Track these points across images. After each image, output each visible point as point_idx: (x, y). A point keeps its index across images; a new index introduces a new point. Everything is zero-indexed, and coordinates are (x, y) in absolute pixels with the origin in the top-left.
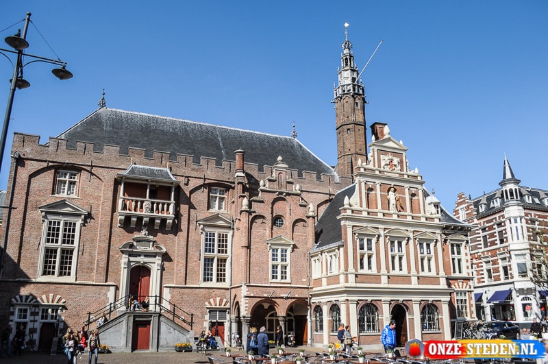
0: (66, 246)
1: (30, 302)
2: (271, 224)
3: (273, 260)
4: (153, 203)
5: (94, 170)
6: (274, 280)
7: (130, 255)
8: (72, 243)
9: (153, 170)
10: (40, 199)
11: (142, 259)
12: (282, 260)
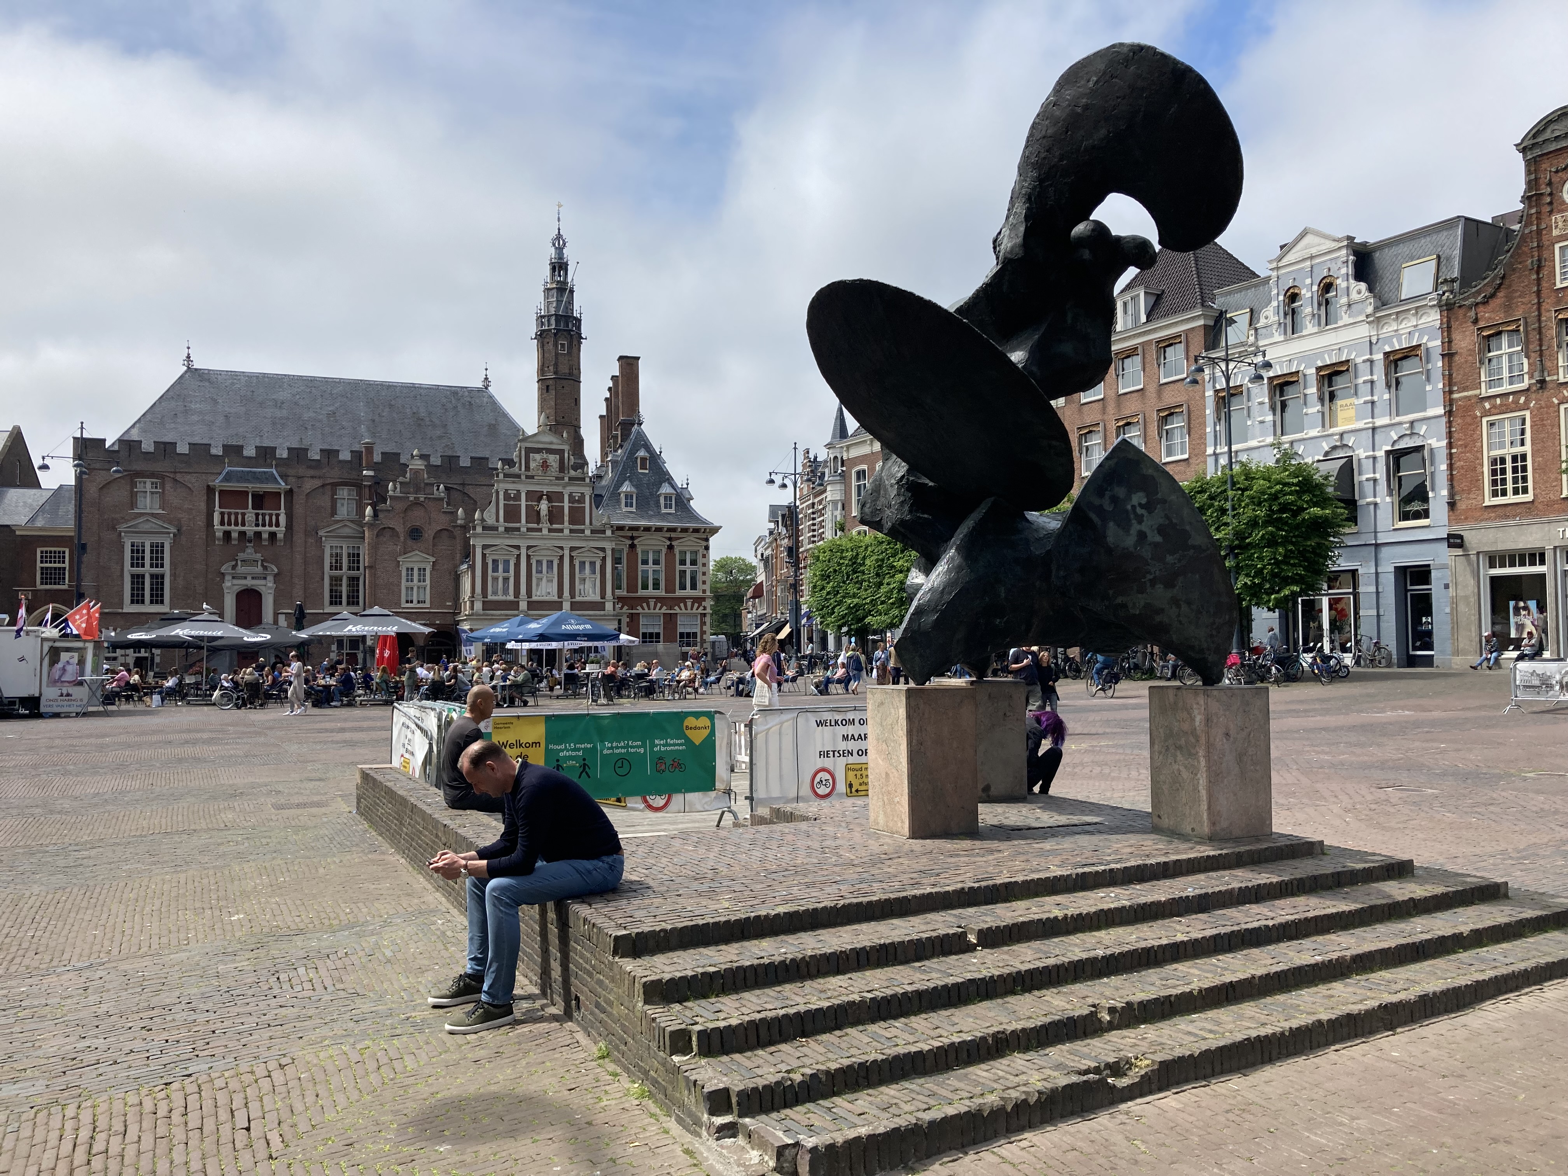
0: (155, 570)
2: (404, 538)
3: (408, 580)
4: (257, 515)
5: (178, 477)
6: (409, 605)
7: (233, 578)
8: (162, 566)
9: (255, 473)
10: (117, 516)
11: (249, 583)
12: (419, 581)
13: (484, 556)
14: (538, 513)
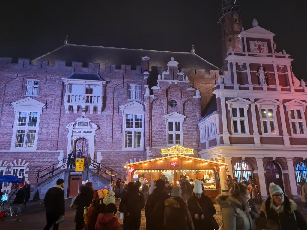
0: (31, 128)
1: (5, 165)
2: (166, 105)
3: (170, 130)
4: (88, 97)
5: (48, 78)
6: (171, 144)
7: (73, 132)
8: (35, 125)
10: (13, 98)
11: (82, 134)
12: (176, 130)
13: (227, 105)
14: (258, 77)
